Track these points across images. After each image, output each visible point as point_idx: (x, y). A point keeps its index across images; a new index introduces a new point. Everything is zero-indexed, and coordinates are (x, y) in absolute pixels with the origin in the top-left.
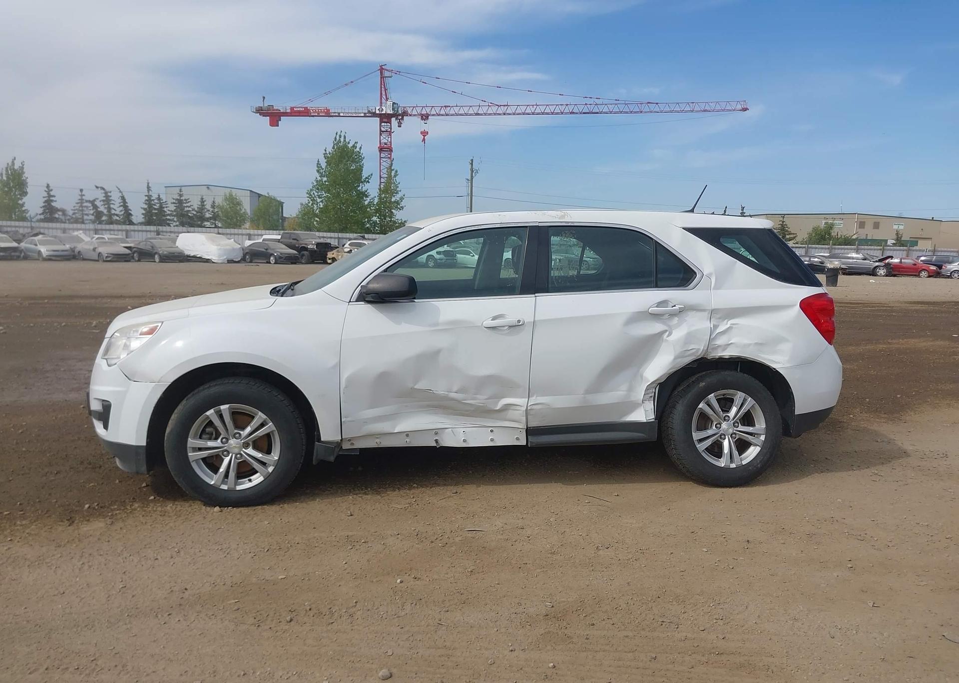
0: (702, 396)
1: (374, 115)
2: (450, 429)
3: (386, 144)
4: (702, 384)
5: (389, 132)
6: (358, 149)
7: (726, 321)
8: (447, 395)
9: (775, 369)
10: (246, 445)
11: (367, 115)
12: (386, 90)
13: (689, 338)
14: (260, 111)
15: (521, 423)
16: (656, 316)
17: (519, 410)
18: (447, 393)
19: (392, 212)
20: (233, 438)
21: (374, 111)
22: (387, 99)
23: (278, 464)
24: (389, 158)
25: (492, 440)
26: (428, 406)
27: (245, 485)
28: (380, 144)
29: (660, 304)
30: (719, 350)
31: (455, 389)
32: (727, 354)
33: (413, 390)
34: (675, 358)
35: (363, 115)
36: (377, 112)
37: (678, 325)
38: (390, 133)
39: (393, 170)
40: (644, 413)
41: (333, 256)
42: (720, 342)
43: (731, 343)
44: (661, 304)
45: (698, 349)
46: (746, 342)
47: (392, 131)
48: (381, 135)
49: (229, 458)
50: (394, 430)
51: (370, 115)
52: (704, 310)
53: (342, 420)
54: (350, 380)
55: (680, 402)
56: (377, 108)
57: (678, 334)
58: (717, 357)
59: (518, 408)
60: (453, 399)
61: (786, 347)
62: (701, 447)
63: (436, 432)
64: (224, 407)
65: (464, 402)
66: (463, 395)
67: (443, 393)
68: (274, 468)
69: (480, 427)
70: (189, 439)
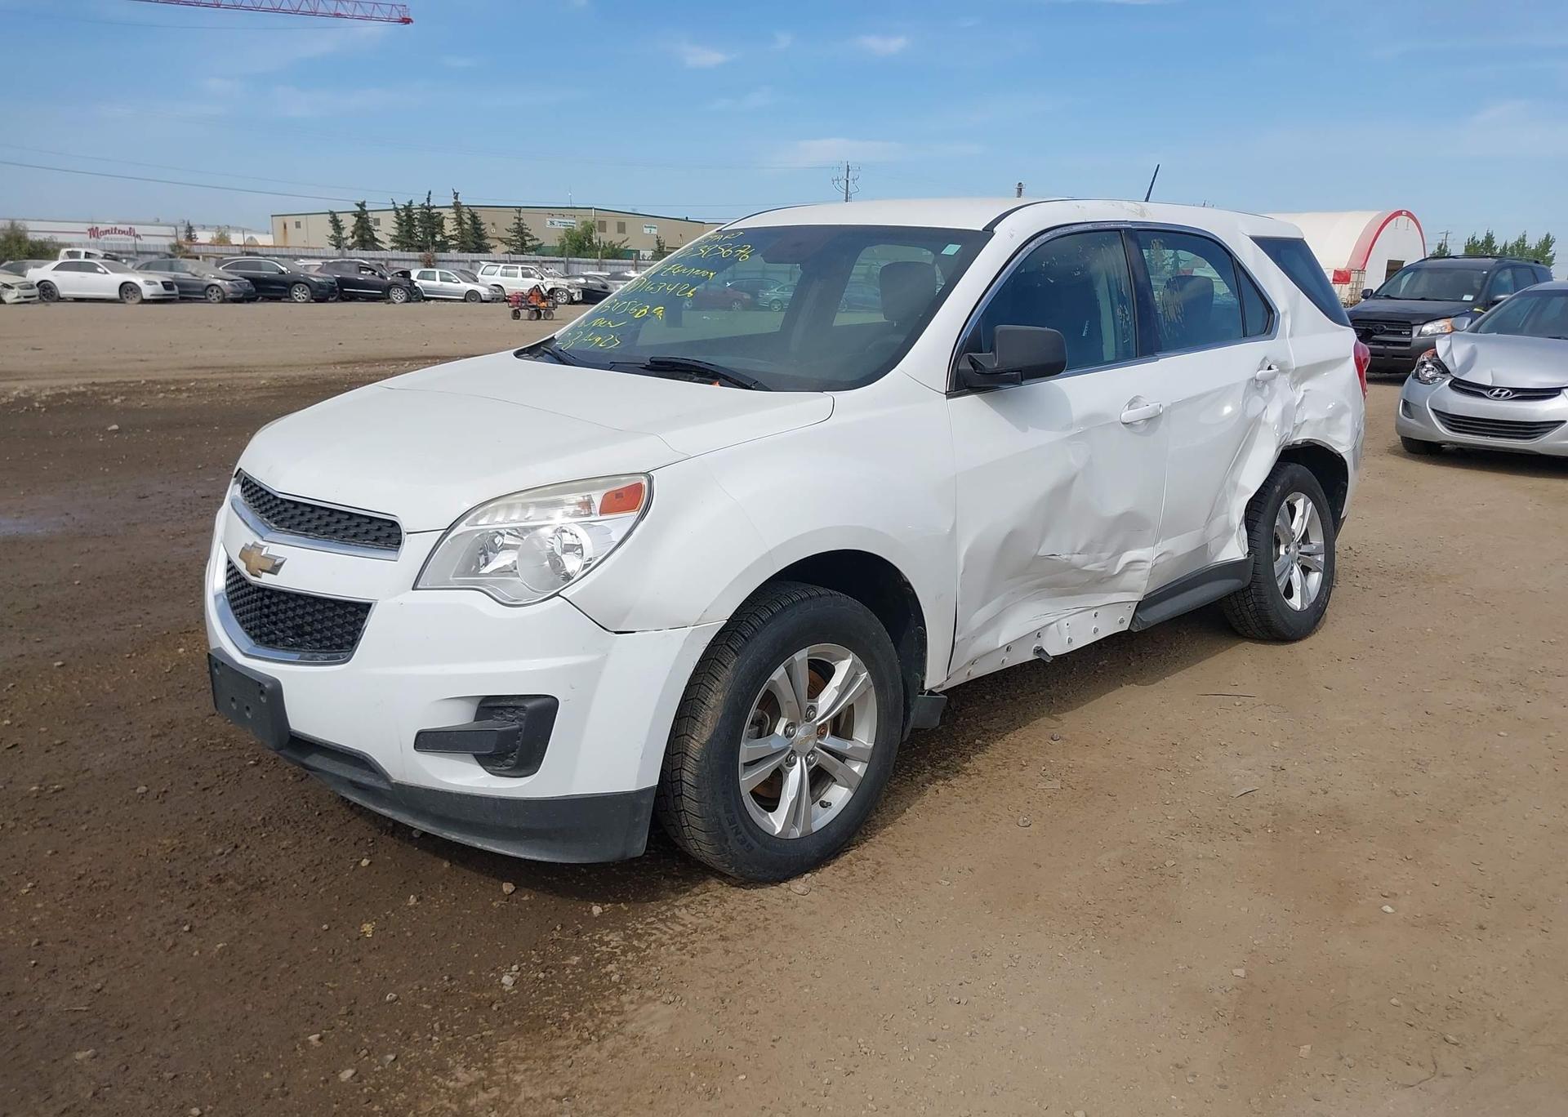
0: (1280, 503)
2: (1055, 624)
4: (1278, 488)
7: (1302, 385)
9: (1340, 454)
10: (822, 731)
15: (1137, 592)
16: (1258, 386)
17: (1143, 569)
18: (1069, 557)
20: (803, 722)
23: (873, 757)
25: (1096, 631)
26: (1039, 586)
30: (1296, 432)
31: (1078, 549)
32: (1301, 437)
33: (1036, 557)
37: (1271, 399)
40: (1235, 549)
42: (1299, 419)
43: (1305, 420)
46: (1318, 416)
49: (796, 769)
50: (998, 644)
52: (1288, 371)
53: (956, 641)
54: (968, 557)
55: (1261, 520)
57: (1273, 413)
58: (1291, 444)
59: (1141, 565)
60: (1074, 567)
61: (1348, 419)
62: (1281, 586)
64: (801, 656)
65: (1084, 568)
66: (1086, 556)
67: (1065, 557)
68: (867, 765)
69: (1084, 611)
70: (743, 745)
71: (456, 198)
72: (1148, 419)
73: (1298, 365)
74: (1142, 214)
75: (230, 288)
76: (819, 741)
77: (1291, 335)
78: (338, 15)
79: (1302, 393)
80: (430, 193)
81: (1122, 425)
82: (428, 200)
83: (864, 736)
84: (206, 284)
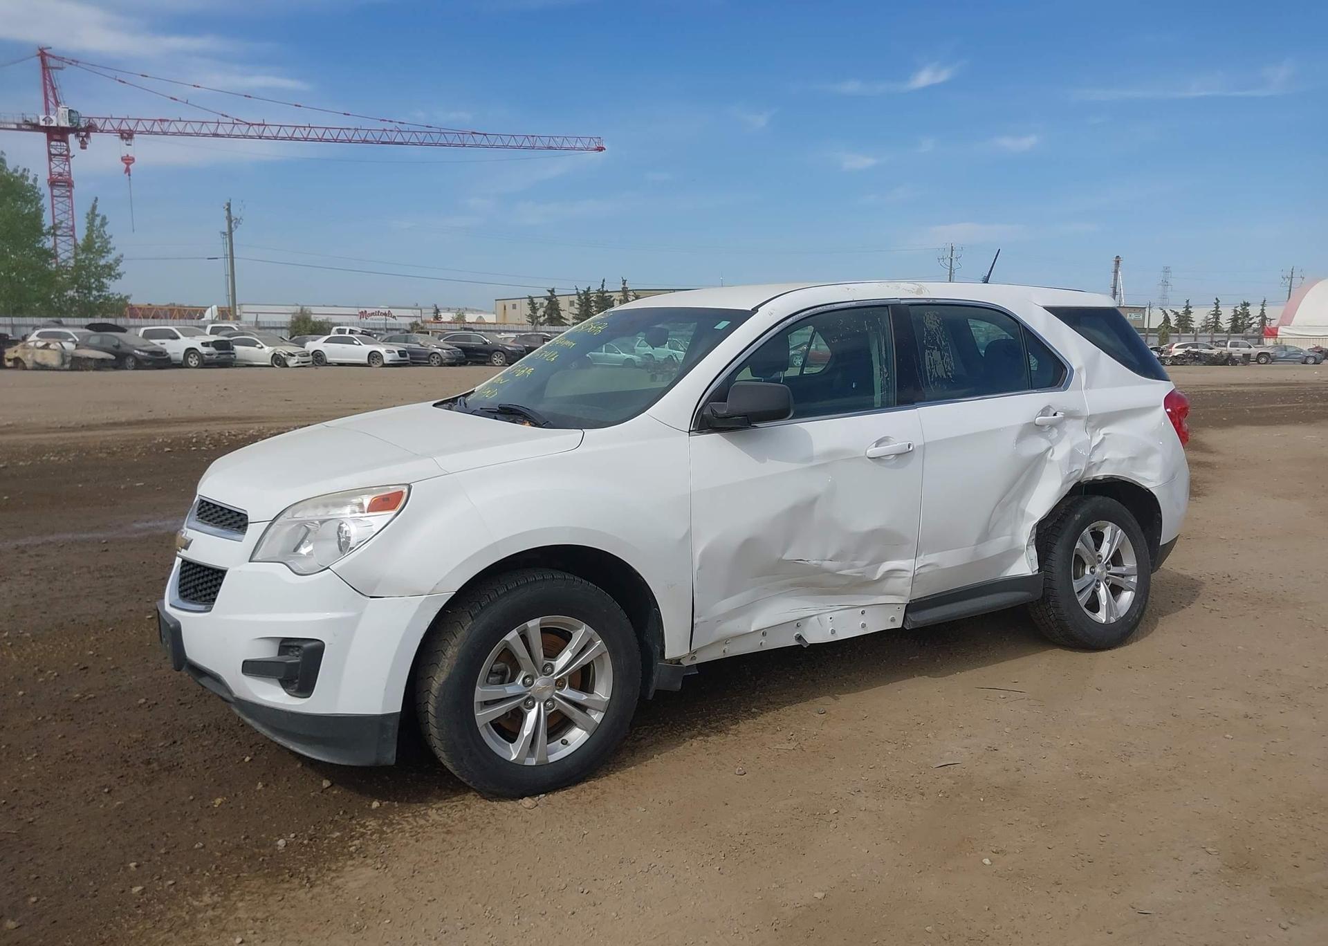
0: (1079, 531)
1: (36, 127)
2: (816, 617)
3: (60, 174)
4: (1078, 517)
5: (65, 155)
6: (30, 181)
7: (1098, 430)
8: (820, 565)
9: (1147, 489)
10: (560, 684)
11: (23, 127)
12: (54, 89)
13: (1073, 455)
15: (902, 595)
16: (1040, 429)
17: (904, 577)
18: (820, 562)
19: (103, 283)
20: (541, 676)
21: (34, 121)
22: (57, 104)
23: (609, 709)
24: (68, 197)
25: (864, 626)
26: (792, 585)
27: (559, 752)
28: (51, 174)
30: (1094, 469)
31: (830, 556)
32: (1101, 474)
33: (781, 562)
34: (1062, 485)
35: (15, 127)
36: (42, 123)
37: (1059, 440)
38: (67, 158)
39: (98, 215)
40: (1025, 566)
41: (17, 355)
42: (1096, 458)
43: (1106, 459)
44: (1044, 411)
45: (1080, 471)
46: (1121, 456)
47: (71, 154)
48: (50, 160)
49: (534, 711)
50: (750, 628)
51: (29, 127)
52: (1079, 418)
53: (695, 622)
54: (704, 556)
55: (1058, 543)
56: (42, 117)
57: (1061, 452)
58: (1091, 479)
59: (903, 574)
60: (826, 571)
61: (1156, 460)
62: (1081, 600)
63: (798, 623)
64: (534, 624)
65: (838, 573)
66: (839, 562)
67: (815, 562)
68: (603, 714)
69: (852, 608)
70: (478, 688)
71: (624, 284)
72: (898, 455)
73: (1091, 413)
74: (919, 291)
75: (447, 355)
76: (557, 692)
77: (1085, 388)
78: (550, 148)
79: (1101, 437)
80: (604, 281)
81: (869, 460)
82: (603, 286)
83: (603, 691)
84: (430, 352)
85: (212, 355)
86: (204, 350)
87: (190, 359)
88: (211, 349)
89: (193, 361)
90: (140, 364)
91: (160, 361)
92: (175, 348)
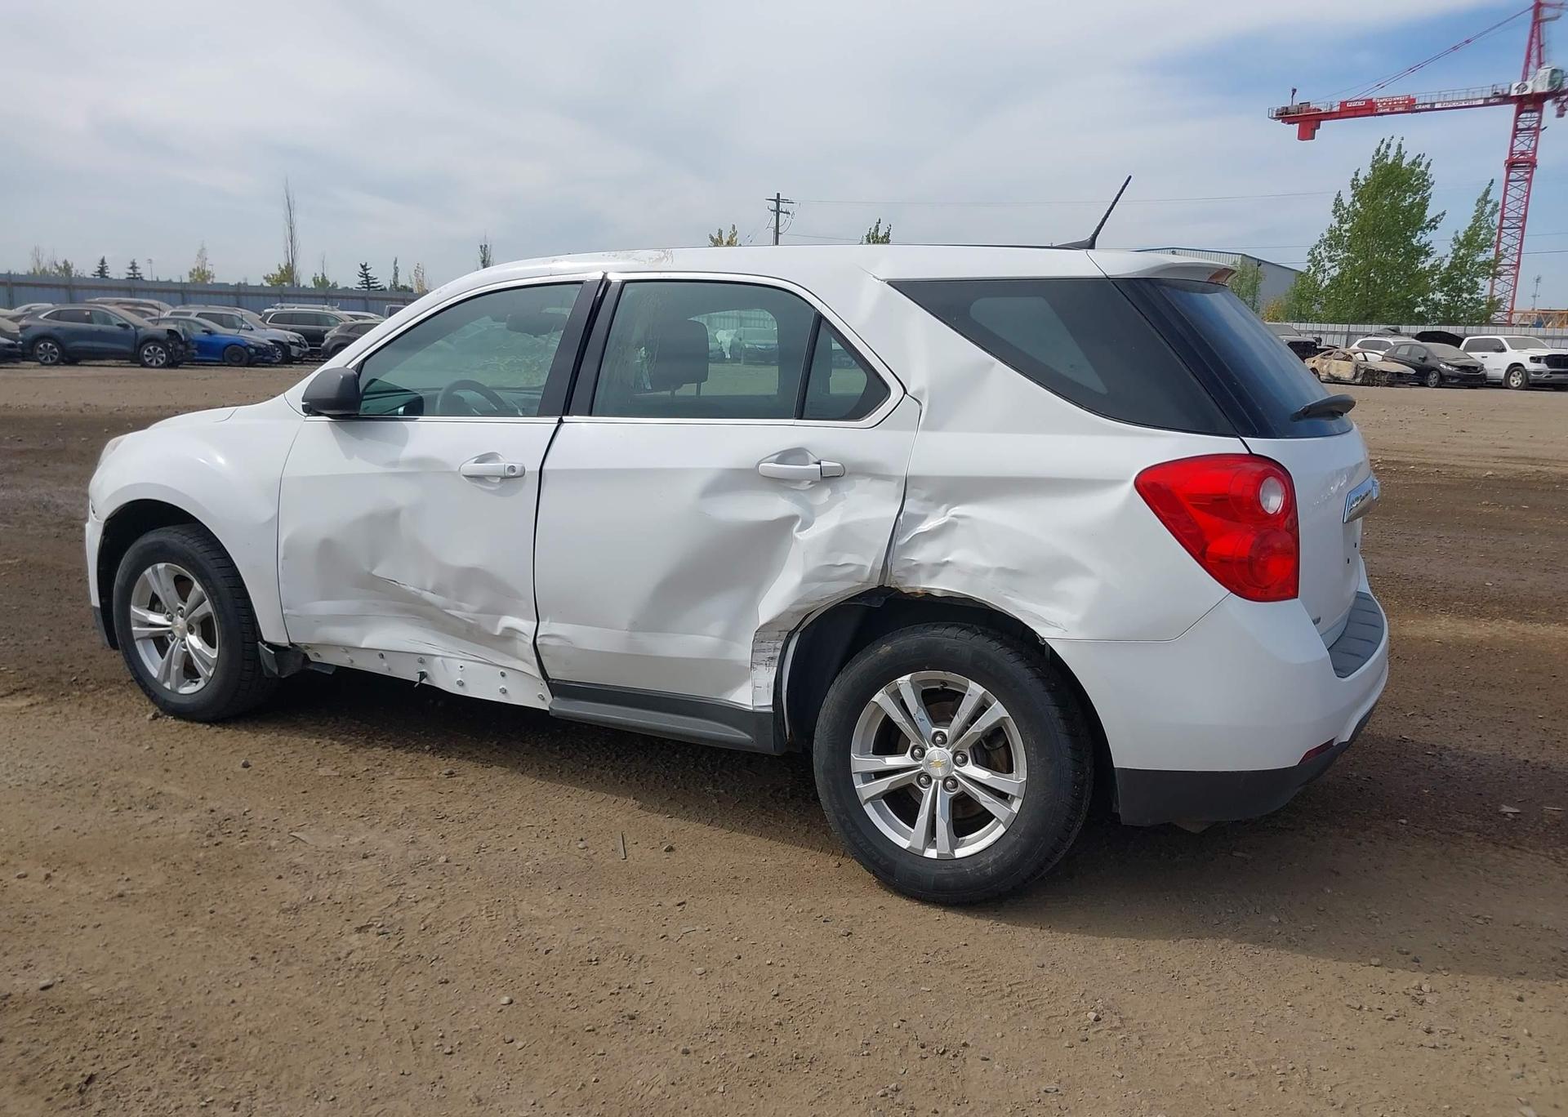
0: (884, 676)
1: (1506, 99)
2: (440, 659)
3: (1523, 153)
5: (1535, 128)
6: (1422, 168)
7: (944, 507)
8: (420, 594)
11: (1491, 101)
12: (1540, 46)
13: (842, 538)
14: (1285, 116)
15: (533, 665)
16: (779, 483)
17: (524, 641)
18: (420, 591)
19: (1476, 283)
21: (1506, 92)
22: (1540, 64)
23: (217, 665)
24: (1526, 180)
25: (504, 692)
27: (187, 689)
28: (1511, 154)
29: (785, 457)
30: (922, 575)
31: (429, 586)
32: (940, 585)
33: (372, 577)
35: (1481, 102)
36: (1514, 93)
37: (828, 507)
38: (1536, 131)
40: (749, 694)
41: (1314, 365)
43: (948, 561)
44: (787, 456)
45: (860, 565)
46: (981, 562)
47: (1542, 127)
48: (1515, 136)
51: (1497, 100)
52: (887, 478)
53: (284, 613)
56: (1515, 85)
59: (521, 636)
60: (431, 604)
61: (1080, 588)
62: (866, 790)
63: (422, 658)
64: (163, 567)
67: (412, 588)
69: (486, 663)
77: (923, 428)
81: (464, 477)
85: (1541, 373)
86: (1531, 367)
87: (1512, 378)
88: (1542, 366)
89: (1516, 381)
90: (1444, 381)
91: (1472, 378)
92: (1495, 364)
